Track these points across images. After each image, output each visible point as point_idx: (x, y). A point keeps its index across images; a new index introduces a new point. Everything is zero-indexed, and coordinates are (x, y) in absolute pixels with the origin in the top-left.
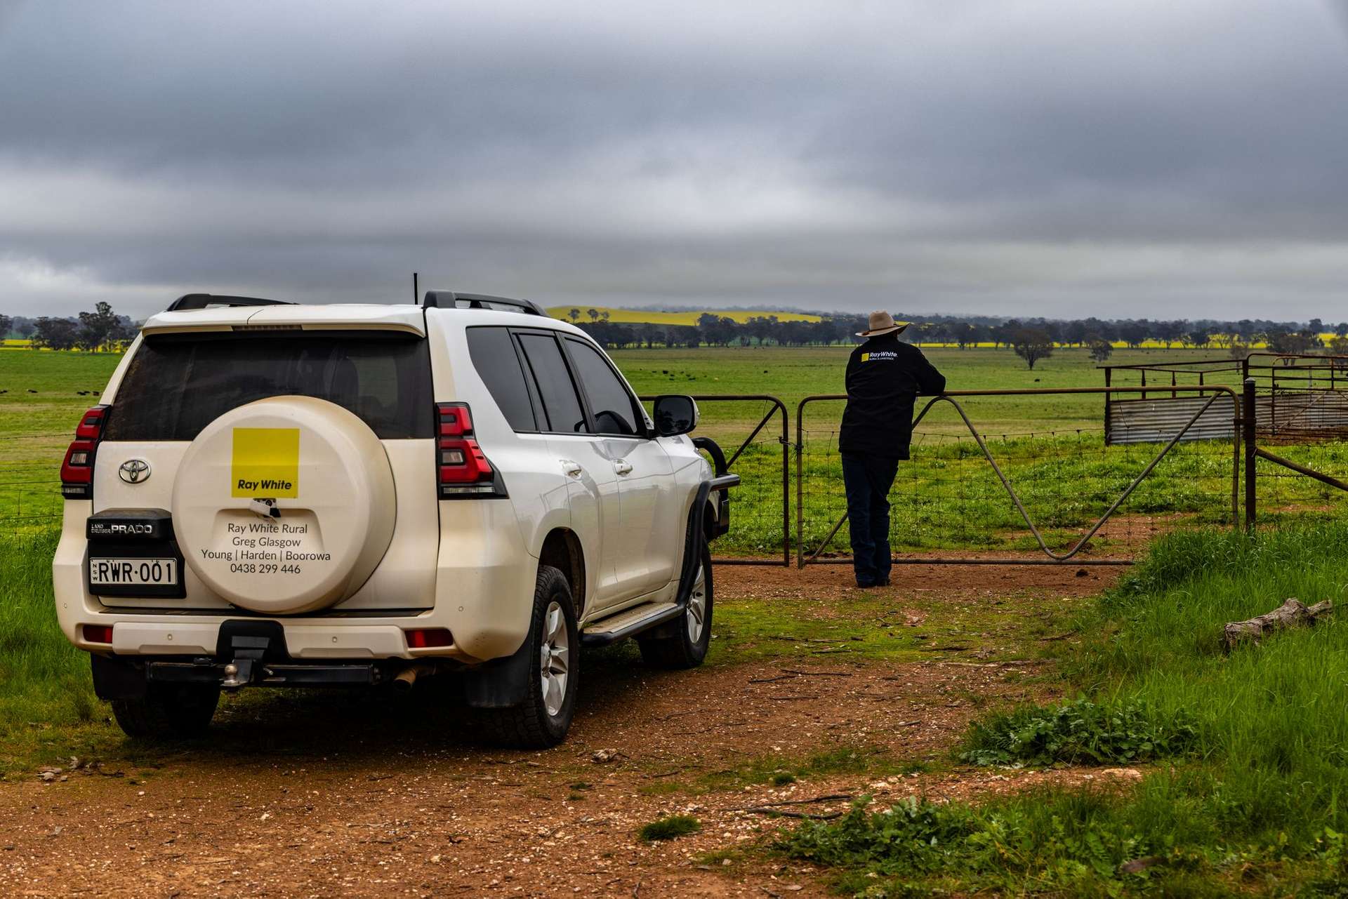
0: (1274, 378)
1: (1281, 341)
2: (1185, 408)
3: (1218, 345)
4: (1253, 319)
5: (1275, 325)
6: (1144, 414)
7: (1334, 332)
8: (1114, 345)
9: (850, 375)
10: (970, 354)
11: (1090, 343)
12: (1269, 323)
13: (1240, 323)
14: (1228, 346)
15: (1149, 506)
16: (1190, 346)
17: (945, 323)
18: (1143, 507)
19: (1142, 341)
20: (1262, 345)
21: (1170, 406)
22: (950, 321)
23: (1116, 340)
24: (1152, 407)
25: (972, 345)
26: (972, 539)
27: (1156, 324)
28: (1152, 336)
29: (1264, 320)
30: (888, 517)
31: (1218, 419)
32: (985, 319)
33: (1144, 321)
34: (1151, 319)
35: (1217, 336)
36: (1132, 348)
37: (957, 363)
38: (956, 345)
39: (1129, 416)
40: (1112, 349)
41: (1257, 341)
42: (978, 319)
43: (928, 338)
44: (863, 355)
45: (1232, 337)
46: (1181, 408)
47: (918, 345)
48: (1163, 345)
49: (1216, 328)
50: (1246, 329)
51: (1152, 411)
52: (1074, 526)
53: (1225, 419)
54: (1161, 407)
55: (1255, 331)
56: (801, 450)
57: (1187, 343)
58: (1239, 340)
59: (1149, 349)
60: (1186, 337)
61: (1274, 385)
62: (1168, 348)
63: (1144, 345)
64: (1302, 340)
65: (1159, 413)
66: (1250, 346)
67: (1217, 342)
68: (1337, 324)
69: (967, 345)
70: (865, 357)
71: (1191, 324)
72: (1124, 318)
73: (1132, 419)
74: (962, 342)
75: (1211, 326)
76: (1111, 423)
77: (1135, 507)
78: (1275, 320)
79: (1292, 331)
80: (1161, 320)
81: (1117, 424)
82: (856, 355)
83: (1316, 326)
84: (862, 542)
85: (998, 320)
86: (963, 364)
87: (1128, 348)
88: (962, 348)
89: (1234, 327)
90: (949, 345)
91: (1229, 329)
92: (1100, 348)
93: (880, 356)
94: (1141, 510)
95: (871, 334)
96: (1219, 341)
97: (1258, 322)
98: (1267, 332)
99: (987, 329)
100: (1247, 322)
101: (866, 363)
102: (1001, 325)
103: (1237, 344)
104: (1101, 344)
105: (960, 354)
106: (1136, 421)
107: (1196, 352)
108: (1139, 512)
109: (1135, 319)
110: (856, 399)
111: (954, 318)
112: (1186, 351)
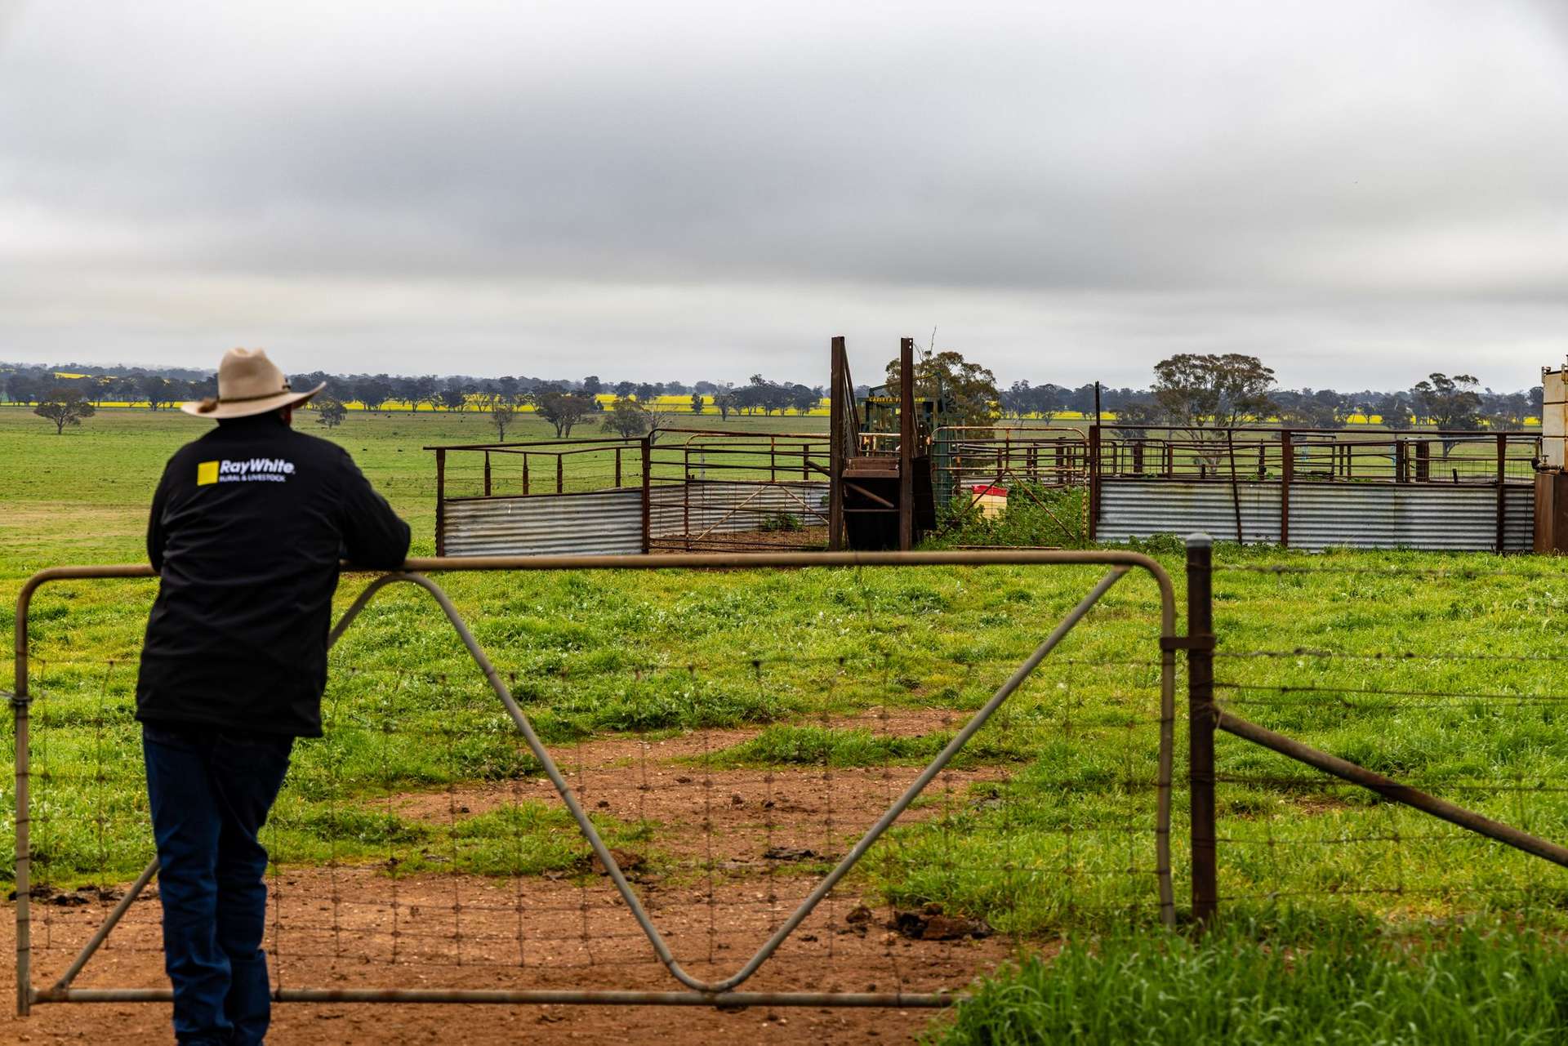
0: (688, 466)
1: (553, 403)
2: (557, 510)
3: (476, 408)
4: (517, 377)
5: (545, 383)
6: (495, 519)
7: (614, 392)
8: (347, 406)
9: (167, 519)
10: (165, 416)
11: (318, 404)
12: (535, 380)
13: (502, 380)
14: (489, 409)
15: (636, 718)
16: (441, 408)
17: (133, 376)
18: (624, 720)
19: (382, 401)
20: (529, 408)
21: (534, 508)
22: (138, 373)
23: (349, 400)
24: (507, 508)
25: (167, 405)
26: (360, 828)
27: (398, 380)
28: (394, 396)
29: (530, 377)
30: (263, 888)
31: (606, 527)
32: (182, 371)
33: (384, 377)
34: (392, 375)
35: (475, 397)
36: (370, 411)
37: (148, 427)
38: (146, 404)
39: (473, 523)
40: (346, 411)
41: (522, 403)
42: (174, 371)
43: (109, 396)
44: (202, 467)
45: (492, 398)
46: (551, 510)
47: (96, 404)
48: (409, 406)
49: (473, 387)
50: (509, 388)
51: (508, 515)
52: (528, 773)
53: (616, 526)
54: (520, 508)
55: (519, 390)
56: (25, 707)
57: (437, 405)
58: (500, 401)
59: (390, 411)
60: (436, 397)
61: (688, 476)
62: (414, 411)
63: (384, 406)
64: (578, 402)
65: (518, 518)
66: (515, 409)
67: (473, 402)
68: (617, 383)
69: (160, 405)
70: (208, 473)
71: (441, 381)
72: (358, 373)
73: (475, 526)
74: (154, 401)
75: (466, 383)
76: (444, 532)
77: (608, 719)
78: (543, 378)
79: (565, 391)
80: (404, 375)
81: (454, 534)
82: (183, 465)
83: (593, 385)
84: (198, 961)
85: (200, 374)
86: (155, 429)
87: (365, 410)
88: (154, 408)
89: (495, 386)
90: (137, 405)
91: (488, 387)
92: (331, 410)
93: (248, 472)
94: (620, 726)
95: (224, 412)
96: (476, 402)
97: (523, 379)
98: (535, 392)
99: (185, 384)
100: (510, 379)
101: (210, 487)
102: (204, 380)
103: (499, 406)
104: (331, 405)
105: (152, 416)
106: (482, 529)
107: (448, 415)
108: (616, 730)
109: (373, 374)
110: (184, 583)
111: (143, 370)
112: (436, 415)
